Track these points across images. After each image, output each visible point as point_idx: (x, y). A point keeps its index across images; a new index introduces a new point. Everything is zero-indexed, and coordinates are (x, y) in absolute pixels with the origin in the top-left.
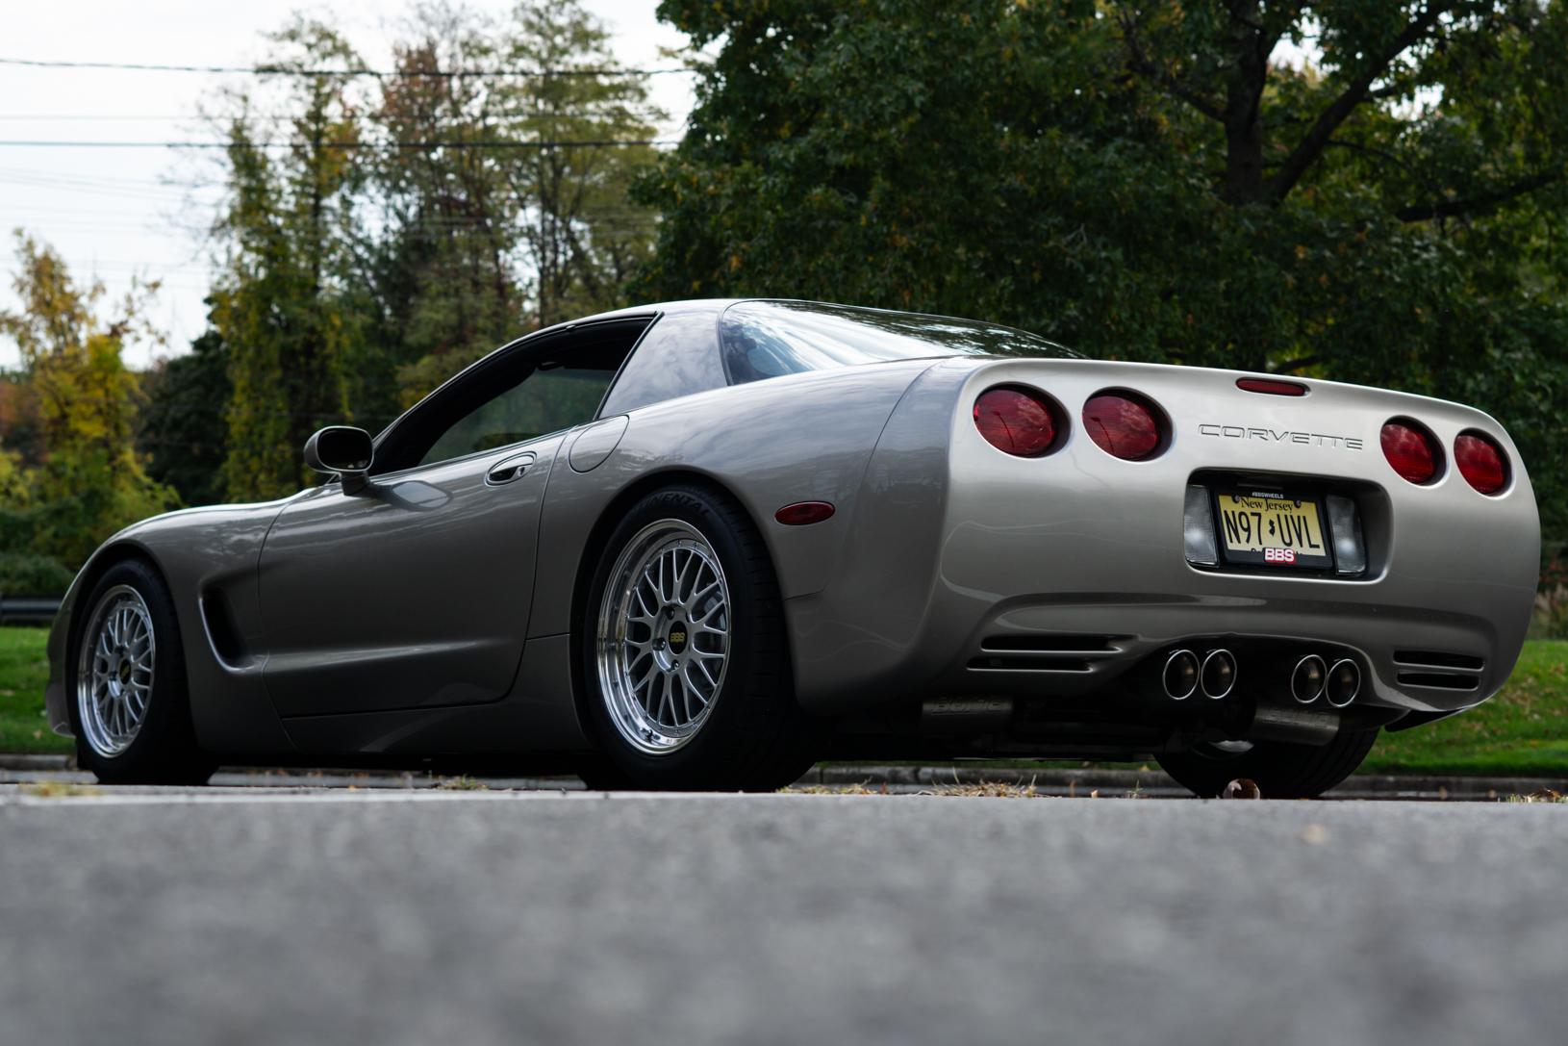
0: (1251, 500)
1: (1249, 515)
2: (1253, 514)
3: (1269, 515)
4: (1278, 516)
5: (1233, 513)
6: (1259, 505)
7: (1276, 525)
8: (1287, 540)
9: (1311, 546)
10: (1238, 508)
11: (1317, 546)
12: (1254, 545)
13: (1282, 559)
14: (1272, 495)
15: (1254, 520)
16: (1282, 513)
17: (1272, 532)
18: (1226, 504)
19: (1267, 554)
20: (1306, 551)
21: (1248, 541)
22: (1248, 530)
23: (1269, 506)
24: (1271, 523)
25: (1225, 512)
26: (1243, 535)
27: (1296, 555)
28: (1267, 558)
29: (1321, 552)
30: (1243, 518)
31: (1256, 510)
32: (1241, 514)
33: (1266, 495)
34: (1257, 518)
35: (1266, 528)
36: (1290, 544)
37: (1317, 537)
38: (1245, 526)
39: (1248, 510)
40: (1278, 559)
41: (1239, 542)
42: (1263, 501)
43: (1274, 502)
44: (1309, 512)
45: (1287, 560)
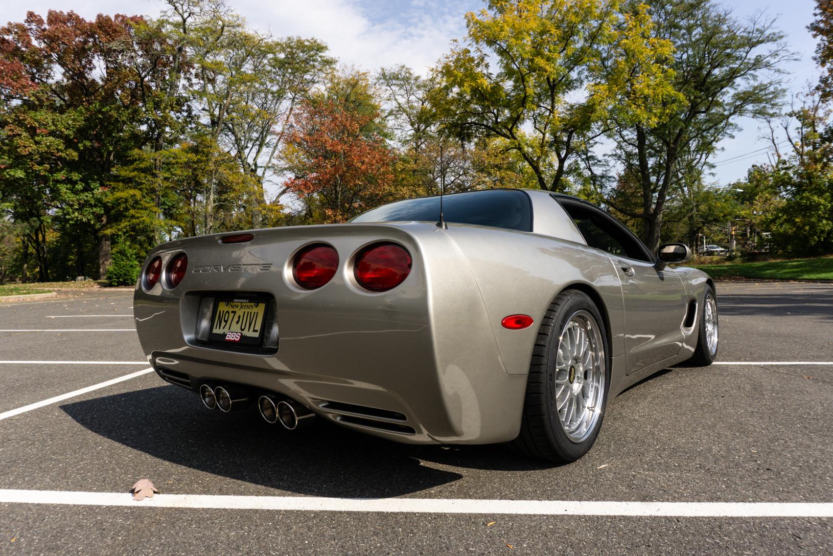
0: (235, 304)
1: (230, 312)
2: (232, 312)
3: (240, 312)
4: (244, 312)
5: (223, 312)
6: (237, 306)
7: (241, 318)
8: (243, 328)
9: (254, 331)
10: (226, 309)
11: (257, 331)
12: (226, 330)
13: (233, 339)
14: (243, 301)
15: (231, 315)
16: (247, 311)
17: (237, 322)
18: (222, 307)
19: (228, 336)
20: (250, 334)
21: (224, 328)
22: (226, 322)
23: (241, 307)
24: (239, 317)
25: (220, 312)
26: (223, 323)
27: (242, 336)
28: (227, 338)
29: (256, 335)
30: (227, 314)
31: (235, 309)
32: (228, 312)
33: (240, 301)
34: (233, 314)
35: (236, 319)
36: (242, 330)
37: (259, 325)
38: (226, 319)
39: (230, 310)
40: (231, 339)
41: (220, 328)
42: (240, 304)
43: (244, 304)
44: (261, 309)
45: (236, 339)
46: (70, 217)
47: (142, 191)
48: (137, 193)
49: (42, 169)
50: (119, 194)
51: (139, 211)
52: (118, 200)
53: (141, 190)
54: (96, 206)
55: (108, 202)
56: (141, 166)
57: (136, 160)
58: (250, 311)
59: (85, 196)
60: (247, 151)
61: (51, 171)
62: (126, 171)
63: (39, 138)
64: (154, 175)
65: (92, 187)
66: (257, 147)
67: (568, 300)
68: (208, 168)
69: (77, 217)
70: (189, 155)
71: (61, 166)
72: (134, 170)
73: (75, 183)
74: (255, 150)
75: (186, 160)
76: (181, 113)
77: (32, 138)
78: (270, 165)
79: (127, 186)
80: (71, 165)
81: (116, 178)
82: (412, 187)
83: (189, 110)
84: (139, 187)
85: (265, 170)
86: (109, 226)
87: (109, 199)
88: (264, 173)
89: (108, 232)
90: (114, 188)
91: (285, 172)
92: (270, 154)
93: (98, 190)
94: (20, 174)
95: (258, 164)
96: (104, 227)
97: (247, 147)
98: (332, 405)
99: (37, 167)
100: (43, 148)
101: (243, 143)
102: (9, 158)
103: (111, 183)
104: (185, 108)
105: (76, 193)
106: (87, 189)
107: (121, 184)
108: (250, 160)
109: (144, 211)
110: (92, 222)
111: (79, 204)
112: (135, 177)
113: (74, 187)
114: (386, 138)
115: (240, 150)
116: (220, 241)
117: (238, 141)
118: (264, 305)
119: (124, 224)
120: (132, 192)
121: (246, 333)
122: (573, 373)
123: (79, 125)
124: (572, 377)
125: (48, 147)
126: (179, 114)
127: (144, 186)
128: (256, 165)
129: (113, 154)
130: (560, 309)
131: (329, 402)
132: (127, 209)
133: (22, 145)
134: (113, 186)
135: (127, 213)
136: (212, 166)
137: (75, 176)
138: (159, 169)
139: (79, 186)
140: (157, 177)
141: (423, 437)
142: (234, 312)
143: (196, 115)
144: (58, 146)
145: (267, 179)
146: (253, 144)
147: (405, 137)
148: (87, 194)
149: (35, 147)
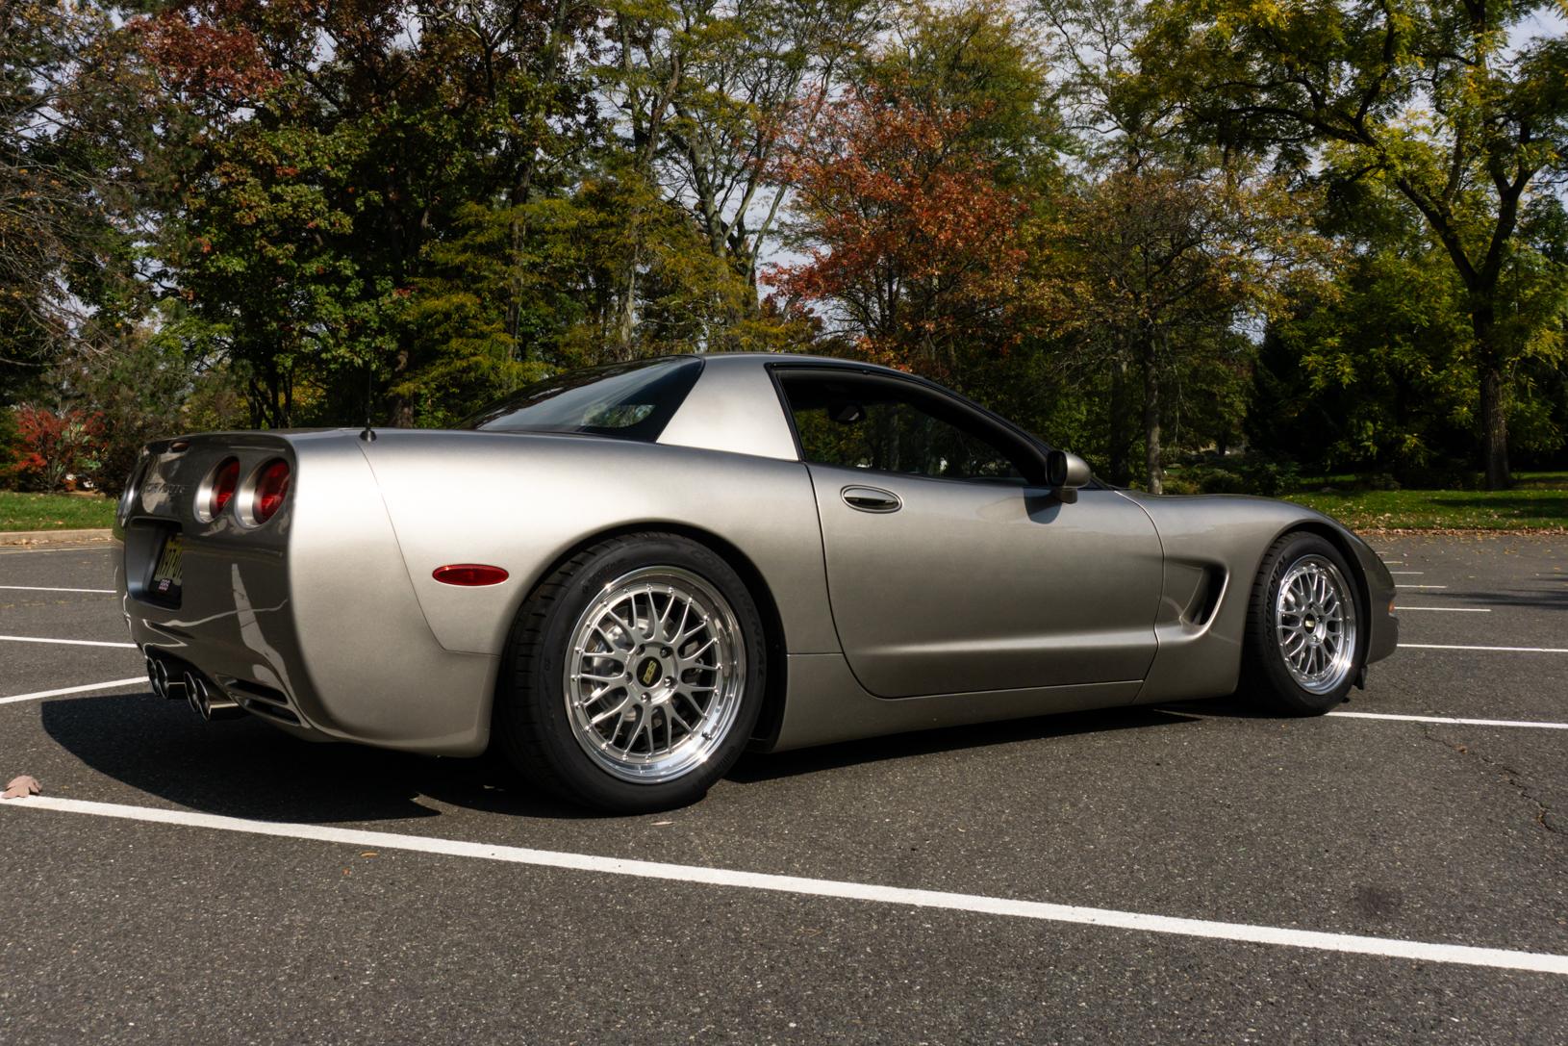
19: (161, 584)
22: (165, 565)
27: (170, 584)
28: (159, 587)
45: (165, 589)
46: (329, 356)
47: (479, 296)
48: (468, 301)
49: (282, 253)
50: (431, 304)
51: (472, 340)
52: (430, 316)
53: (477, 293)
54: (381, 332)
55: (409, 323)
56: (480, 239)
57: (469, 227)
59: (365, 310)
60: (720, 195)
61: (299, 257)
62: (449, 251)
63: (279, 189)
64: (508, 261)
65: (379, 288)
66: (744, 185)
68: (621, 240)
69: (343, 357)
70: (582, 213)
71: (321, 243)
72: (465, 249)
73: (347, 280)
74: (738, 193)
75: (575, 223)
76: (573, 117)
77: (266, 188)
78: (774, 226)
79: (449, 285)
80: (338, 244)
81: (430, 269)
82: (1057, 281)
83: (592, 109)
84: (474, 287)
85: (760, 239)
86: (407, 375)
87: (410, 315)
88: (757, 247)
89: (405, 388)
90: (422, 291)
91: (810, 242)
92: (772, 202)
93: (390, 295)
94: (236, 265)
95: (748, 226)
96: (398, 377)
97: (722, 186)
98: (239, 684)
99: (271, 251)
100: (285, 209)
101: (710, 177)
102: (220, 230)
103: (417, 280)
104: (582, 106)
105: (345, 302)
106: (369, 294)
107: (438, 280)
108: (727, 217)
109: (480, 341)
110: (374, 367)
111: (351, 326)
112: (466, 264)
113: (343, 290)
114: (1059, 149)
115: (705, 192)
117: (699, 172)
119: (437, 371)
120: (457, 299)
122: (651, 669)
123: (359, 156)
124: (649, 675)
125: (296, 207)
126: (568, 120)
127: (485, 284)
128: (740, 224)
129: (426, 214)
132: (446, 338)
133: (244, 204)
134: (420, 285)
135: (444, 347)
136: (631, 236)
137: (347, 267)
138: (519, 246)
139: (352, 290)
140: (513, 263)
143: (605, 120)
144: (315, 203)
145: (766, 260)
146: (733, 179)
147: (1098, 148)
148: (366, 305)
149: (270, 207)
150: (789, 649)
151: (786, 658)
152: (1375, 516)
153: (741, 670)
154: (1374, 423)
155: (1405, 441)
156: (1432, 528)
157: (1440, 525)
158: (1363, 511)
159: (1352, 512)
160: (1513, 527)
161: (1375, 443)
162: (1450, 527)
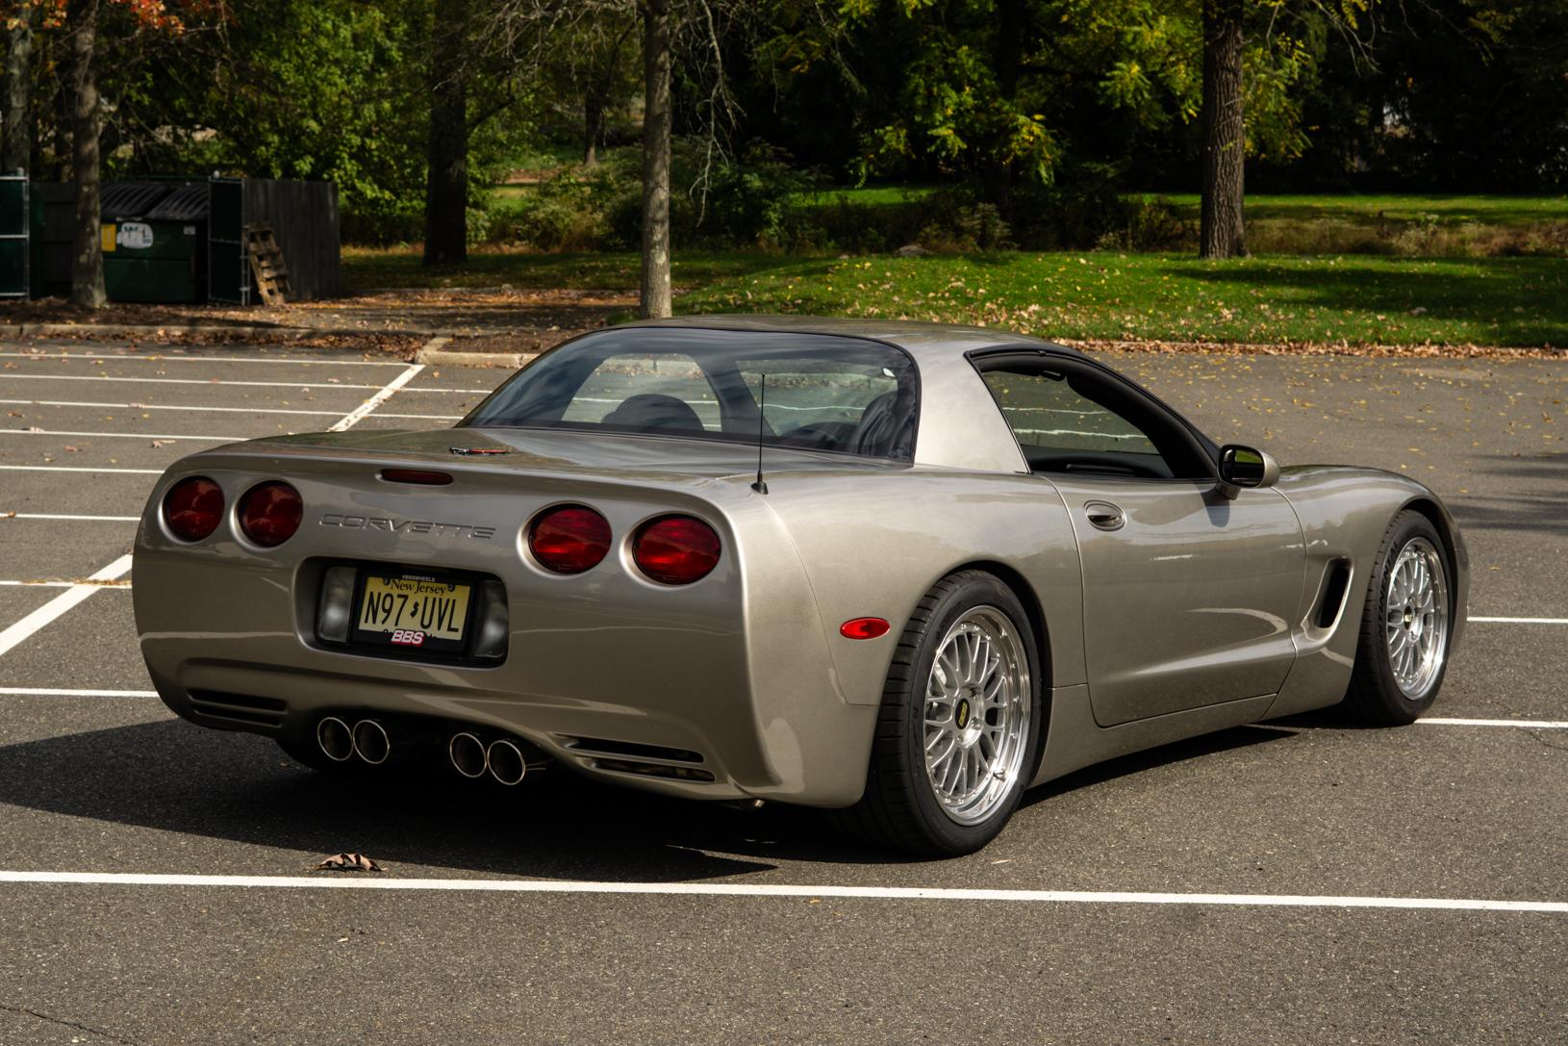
0: (402, 582)
1: (395, 595)
2: (399, 596)
3: (419, 598)
4: (426, 599)
5: (379, 594)
6: (409, 587)
7: (420, 608)
8: (426, 623)
9: (450, 629)
10: (385, 590)
11: (456, 630)
12: (390, 626)
13: (407, 641)
14: (423, 578)
15: (398, 602)
16: (431, 596)
17: (413, 614)
18: (375, 586)
19: (395, 635)
20: (443, 634)
21: (383, 622)
22: (388, 612)
23: (419, 589)
24: (416, 605)
25: (372, 594)
26: (381, 615)
27: (425, 638)
28: (393, 639)
29: (457, 636)
30: (388, 599)
31: (405, 592)
32: (388, 595)
33: (417, 578)
34: (402, 600)
35: (409, 607)
37: (459, 622)
38: (387, 607)
39: (395, 592)
40: (404, 641)
41: (374, 622)
42: (416, 583)
43: (426, 585)
44: (461, 595)
45: (414, 642)
58: (438, 596)
67: (956, 590)
98: (584, 743)
116: (378, 477)
118: (469, 588)
121: (433, 632)
122: (964, 711)
124: (962, 718)
130: (938, 606)
131: (579, 739)
141: (727, 789)
142: (406, 597)
150: (1054, 684)
151: (1051, 691)
152: (1010, 310)
153: (1026, 708)
154: (959, 90)
155: (1016, 130)
156: (1120, 338)
157: (1134, 331)
158: (986, 299)
159: (968, 301)
160: (1261, 339)
161: (958, 132)
162: (1152, 336)
